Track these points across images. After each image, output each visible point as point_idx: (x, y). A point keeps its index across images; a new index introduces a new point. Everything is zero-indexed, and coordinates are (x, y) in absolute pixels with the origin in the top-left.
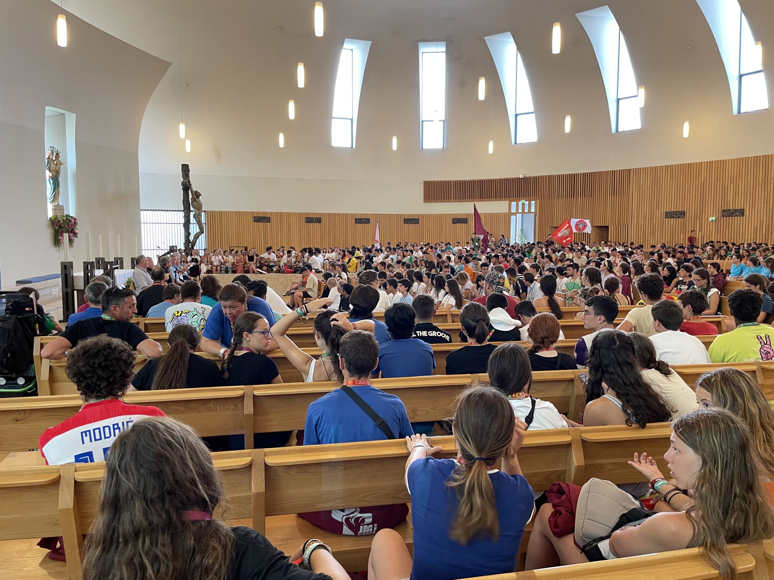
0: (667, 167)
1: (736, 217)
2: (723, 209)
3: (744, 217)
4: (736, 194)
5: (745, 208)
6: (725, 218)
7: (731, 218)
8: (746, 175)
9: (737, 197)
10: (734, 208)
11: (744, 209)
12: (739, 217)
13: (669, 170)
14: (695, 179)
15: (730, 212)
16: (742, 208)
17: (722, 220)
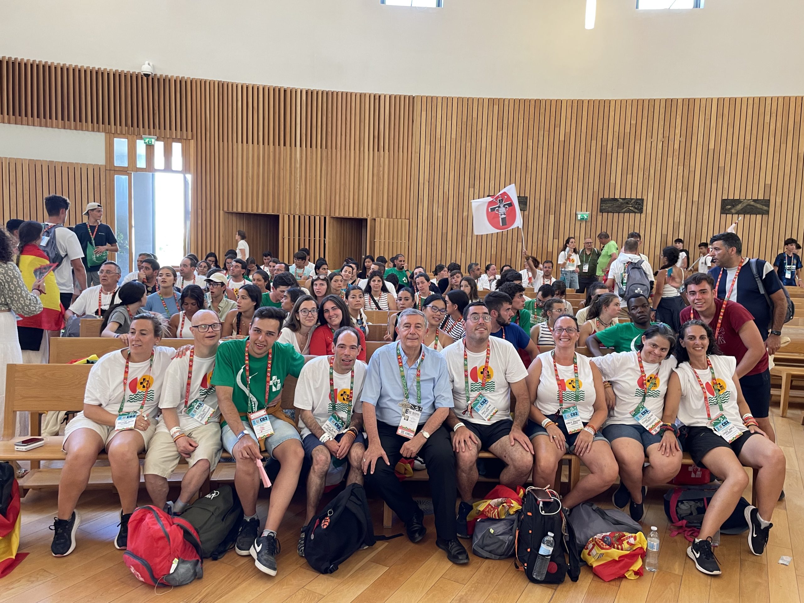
0: (492, 101)
1: (627, 215)
2: (601, 196)
3: (643, 215)
4: (627, 170)
5: (645, 198)
6: (605, 215)
7: (616, 215)
8: (649, 134)
9: (629, 176)
10: (623, 197)
11: (642, 200)
12: (632, 215)
13: (496, 107)
14: (546, 133)
15: (617, 204)
16: (639, 197)
17: (600, 218)
